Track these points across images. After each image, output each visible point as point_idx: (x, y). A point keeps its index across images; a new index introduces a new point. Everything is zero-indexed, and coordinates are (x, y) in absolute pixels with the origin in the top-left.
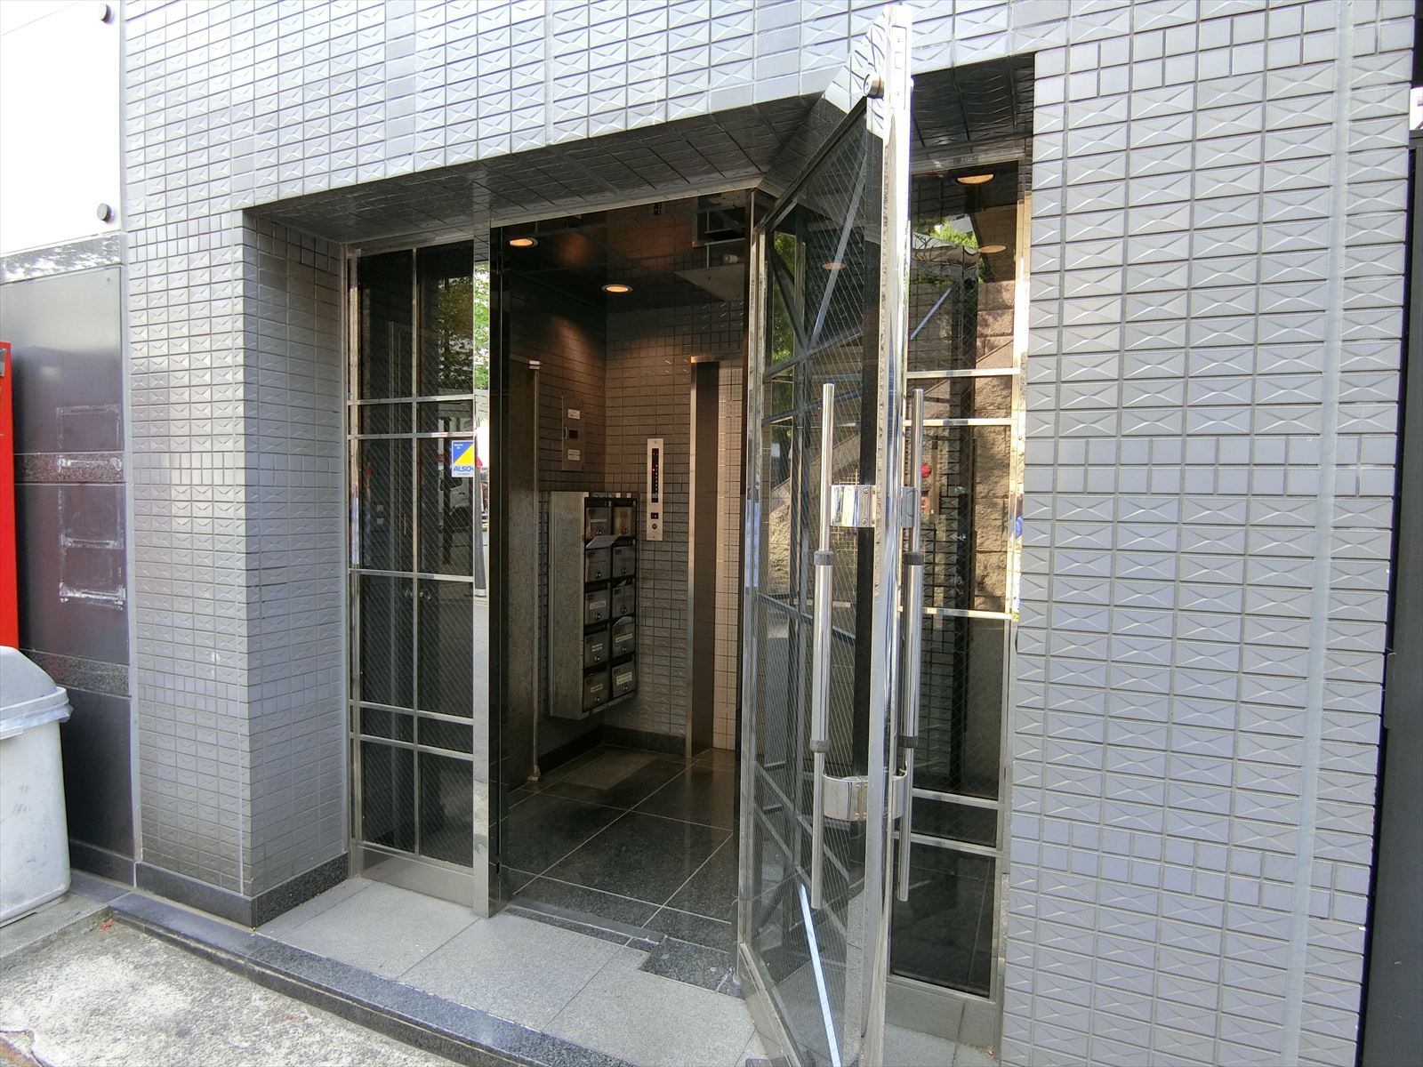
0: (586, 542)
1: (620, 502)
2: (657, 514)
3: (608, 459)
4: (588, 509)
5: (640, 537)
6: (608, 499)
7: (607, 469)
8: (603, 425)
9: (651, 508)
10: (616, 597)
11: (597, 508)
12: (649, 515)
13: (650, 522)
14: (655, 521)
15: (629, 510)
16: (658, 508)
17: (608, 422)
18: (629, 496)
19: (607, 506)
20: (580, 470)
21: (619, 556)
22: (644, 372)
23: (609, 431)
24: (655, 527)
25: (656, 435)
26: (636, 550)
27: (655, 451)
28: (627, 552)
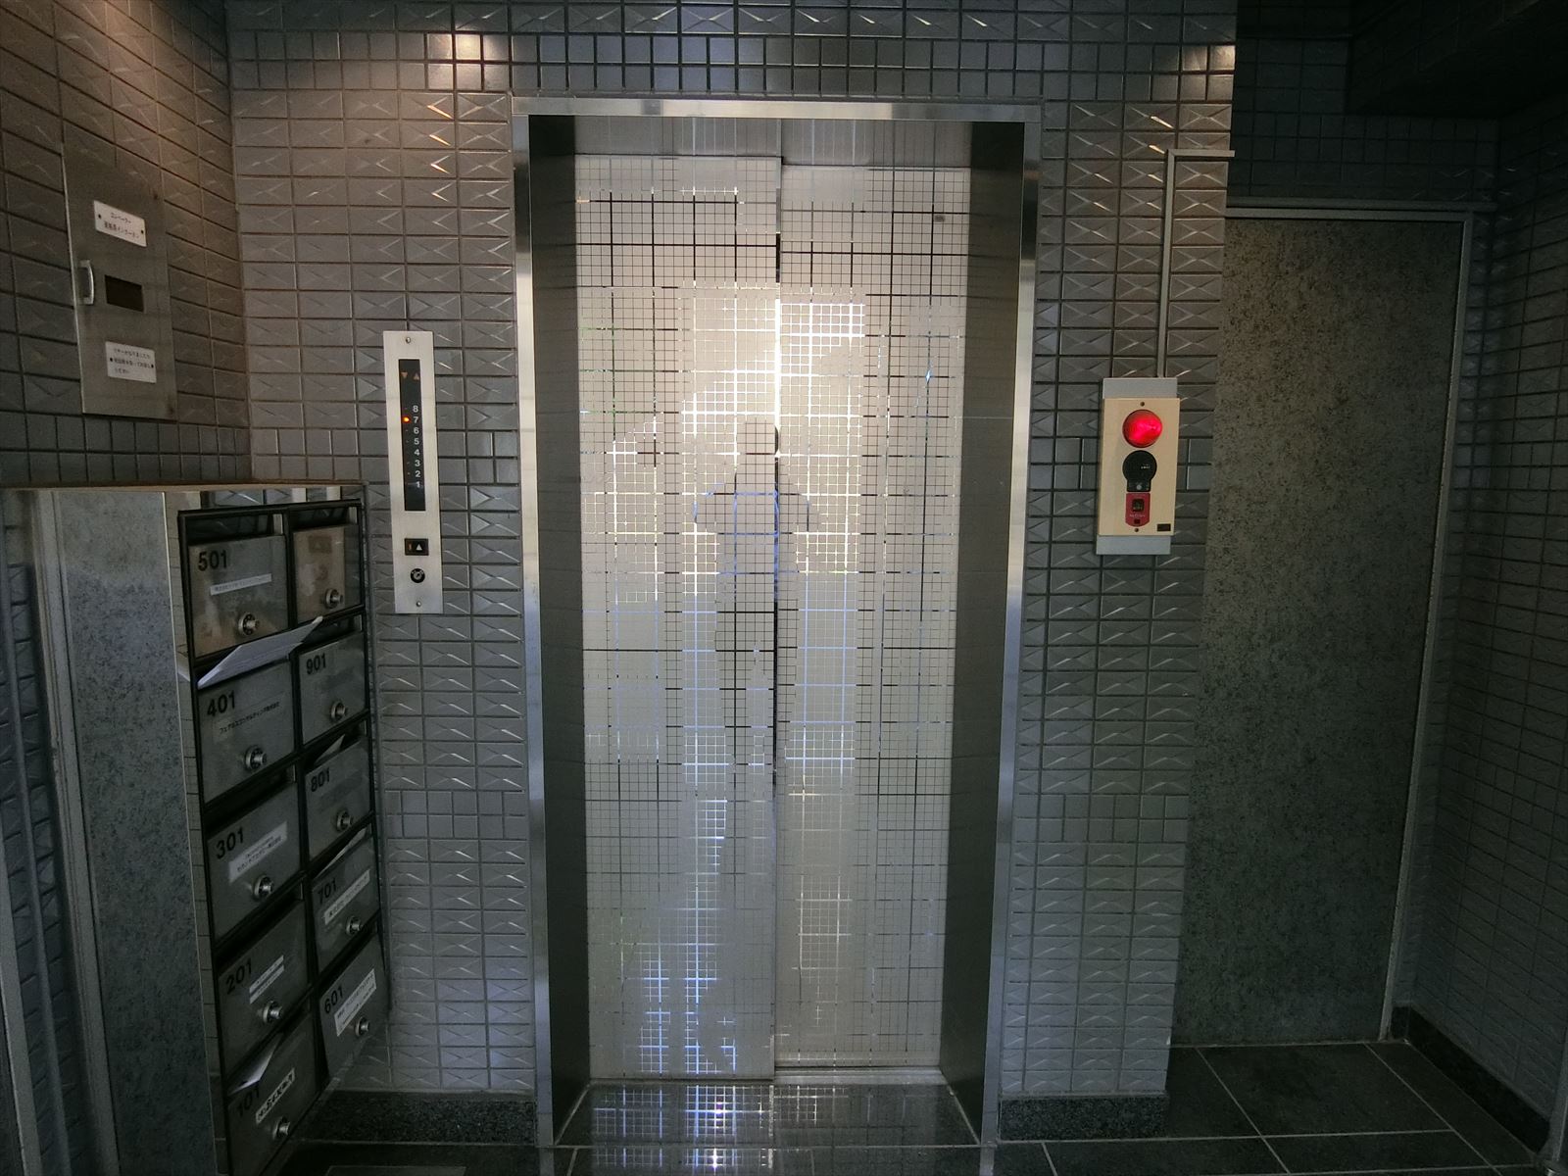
0: (199, 667)
1: (307, 516)
2: (424, 543)
3: (256, 388)
4: (196, 551)
5: (375, 607)
6: (268, 511)
7: (258, 416)
8: (235, 286)
9: (404, 525)
10: (314, 798)
11: (233, 545)
12: (398, 545)
13: (403, 564)
14: (417, 561)
15: (336, 536)
16: (427, 524)
17: (249, 279)
18: (332, 493)
19: (270, 531)
20: (162, 414)
21: (319, 677)
22: (363, 135)
23: (254, 305)
24: (418, 577)
25: (408, 322)
26: (365, 644)
27: (409, 369)
28: (339, 655)
